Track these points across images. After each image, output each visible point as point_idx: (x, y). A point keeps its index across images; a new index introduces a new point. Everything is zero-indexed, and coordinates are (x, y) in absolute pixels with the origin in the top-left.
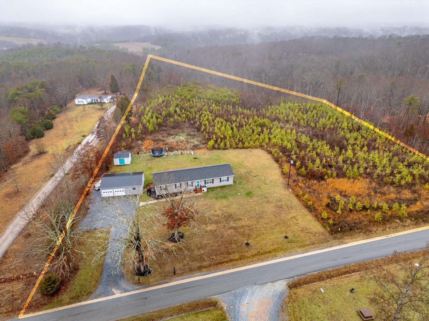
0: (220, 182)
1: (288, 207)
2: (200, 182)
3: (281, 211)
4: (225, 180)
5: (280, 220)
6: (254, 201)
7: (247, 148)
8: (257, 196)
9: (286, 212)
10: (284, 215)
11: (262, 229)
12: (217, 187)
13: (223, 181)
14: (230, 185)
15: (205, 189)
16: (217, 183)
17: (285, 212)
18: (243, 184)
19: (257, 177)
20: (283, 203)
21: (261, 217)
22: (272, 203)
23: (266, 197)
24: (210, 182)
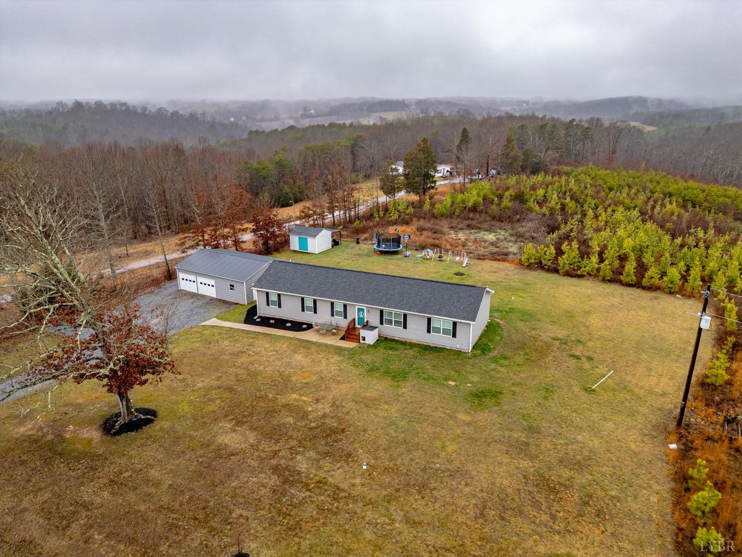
0: (429, 331)
1: (586, 503)
2: (368, 311)
3: (536, 505)
4: (445, 332)
5: (481, 539)
6: (468, 424)
7: (651, 288)
8: (504, 414)
9: (553, 517)
10: (527, 528)
11: (368, 535)
12: (412, 345)
13: (437, 330)
14: (459, 353)
15: (370, 337)
16: (415, 332)
17: (545, 518)
18: (506, 363)
19: (584, 359)
20: (582, 479)
21: (423, 487)
22: (532, 458)
23: (532, 430)
24: (397, 323)
